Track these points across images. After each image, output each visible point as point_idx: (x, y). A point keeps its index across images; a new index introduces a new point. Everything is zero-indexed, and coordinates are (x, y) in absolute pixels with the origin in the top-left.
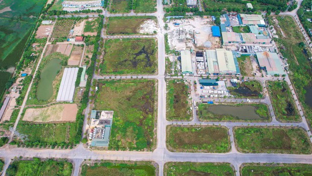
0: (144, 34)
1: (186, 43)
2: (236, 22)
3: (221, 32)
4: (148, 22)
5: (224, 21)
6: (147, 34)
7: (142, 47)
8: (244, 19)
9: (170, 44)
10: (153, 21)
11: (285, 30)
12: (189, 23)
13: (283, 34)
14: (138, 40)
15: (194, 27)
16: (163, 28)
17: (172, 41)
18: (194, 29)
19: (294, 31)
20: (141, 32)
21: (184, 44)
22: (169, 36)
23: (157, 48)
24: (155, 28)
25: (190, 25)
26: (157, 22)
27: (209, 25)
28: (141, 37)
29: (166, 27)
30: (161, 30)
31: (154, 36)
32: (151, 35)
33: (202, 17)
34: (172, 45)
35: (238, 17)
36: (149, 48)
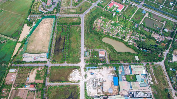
0: (72, 82)
1: (97, 89)
2: (128, 71)
3: (119, 81)
4: (75, 71)
5: (121, 72)
6: (74, 82)
7: (71, 92)
8: (133, 70)
9: (87, 91)
10: (78, 70)
11: (157, 77)
12: (100, 72)
13: (156, 81)
14: (68, 87)
15: (103, 76)
16: (84, 76)
17: (89, 87)
18: (102, 77)
19: (163, 78)
20: (71, 80)
21: (96, 90)
22: (87, 84)
23: (80, 93)
24: (79, 77)
25: (100, 73)
26: (80, 71)
27: (112, 74)
28: (70, 84)
29: (86, 76)
30: (83, 78)
31: (78, 84)
32: (76, 82)
33: (108, 67)
34: (89, 91)
35: (129, 67)
36: (75, 93)
